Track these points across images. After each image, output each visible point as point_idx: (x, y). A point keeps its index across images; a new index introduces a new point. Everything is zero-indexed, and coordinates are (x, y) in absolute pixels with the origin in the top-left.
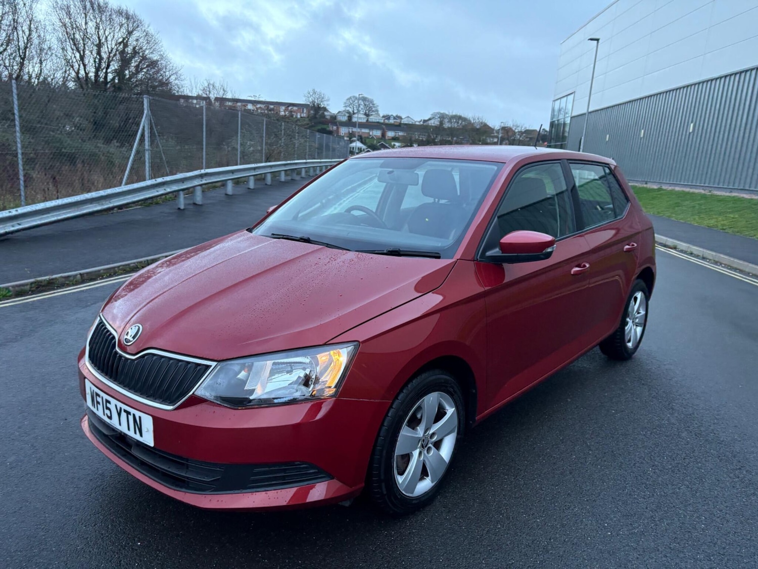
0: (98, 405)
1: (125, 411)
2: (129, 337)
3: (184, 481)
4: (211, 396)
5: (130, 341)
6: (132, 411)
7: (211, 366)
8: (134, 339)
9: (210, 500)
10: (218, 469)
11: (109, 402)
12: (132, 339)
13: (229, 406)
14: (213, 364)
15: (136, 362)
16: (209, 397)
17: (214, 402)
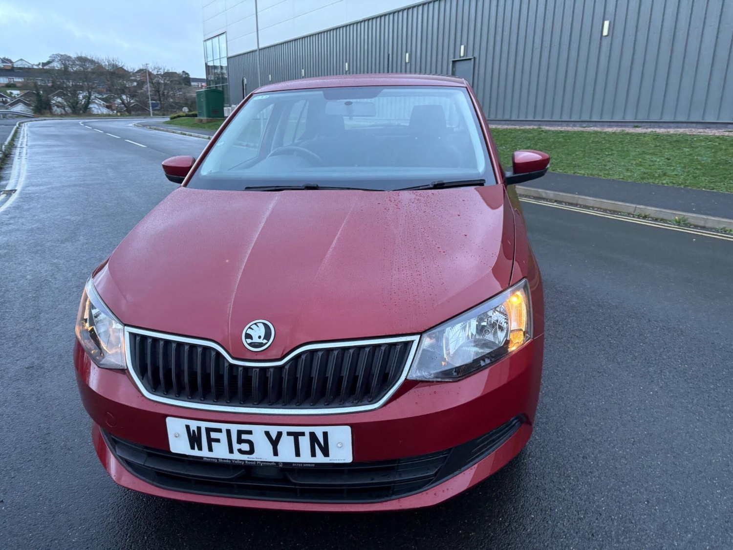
0: (213, 444)
1: (289, 434)
2: (256, 340)
3: (388, 489)
4: (430, 375)
5: (261, 345)
6: (307, 430)
7: (413, 341)
8: (268, 340)
9: (435, 494)
10: (441, 456)
11: (250, 432)
12: (265, 341)
13: (451, 380)
14: (416, 338)
15: (287, 367)
16: (429, 377)
17: (433, 382)
